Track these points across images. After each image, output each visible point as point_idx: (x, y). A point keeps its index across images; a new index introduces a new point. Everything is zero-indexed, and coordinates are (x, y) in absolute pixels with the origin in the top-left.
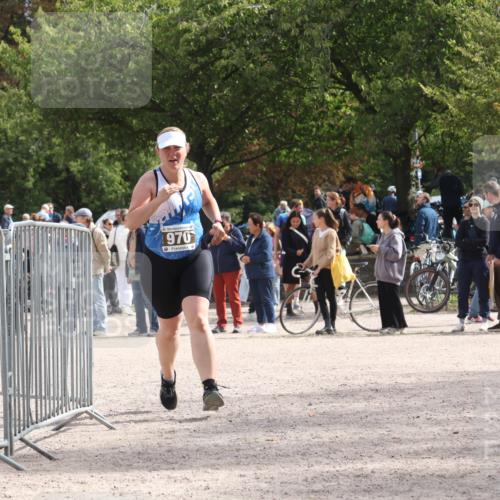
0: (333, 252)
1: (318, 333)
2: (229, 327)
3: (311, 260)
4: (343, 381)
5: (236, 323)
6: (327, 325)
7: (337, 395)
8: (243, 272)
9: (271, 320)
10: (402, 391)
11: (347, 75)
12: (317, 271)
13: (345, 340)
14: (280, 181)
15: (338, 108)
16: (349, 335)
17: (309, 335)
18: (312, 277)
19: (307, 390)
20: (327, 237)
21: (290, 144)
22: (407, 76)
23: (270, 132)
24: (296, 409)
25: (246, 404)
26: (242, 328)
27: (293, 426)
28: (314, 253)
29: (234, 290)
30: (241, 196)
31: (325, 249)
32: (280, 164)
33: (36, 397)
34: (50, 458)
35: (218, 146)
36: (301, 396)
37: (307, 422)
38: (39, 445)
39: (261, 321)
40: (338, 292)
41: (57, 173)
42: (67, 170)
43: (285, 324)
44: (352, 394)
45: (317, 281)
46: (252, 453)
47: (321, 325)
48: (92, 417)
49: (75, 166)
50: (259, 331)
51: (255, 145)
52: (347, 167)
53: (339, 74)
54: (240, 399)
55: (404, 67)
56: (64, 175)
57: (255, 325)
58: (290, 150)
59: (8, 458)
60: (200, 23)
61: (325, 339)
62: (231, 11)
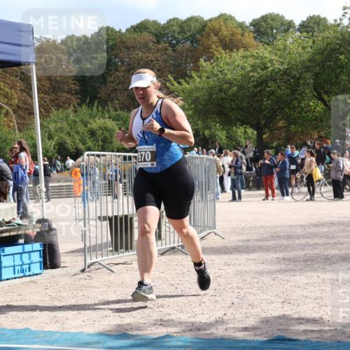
0: (313, 167)
1: (307, 200)
2: (270, 198)
3: (304, 171)
4: (318, 220)
5: (273, 196)
6: (311, 197)
7: (316, 225)
8: (275, 175)
9: (287, 195)
10: (343, 224)
11: (319, 94)
12: (307, 175)
13: (319, 203)
14: (291, 138)
15: (315, 108)
16: (321, 201)
17: (303, 201)
18: (305, 178)
19: (303, 223)
20: (311, 161)
21: (295, 122)
22: (345, 94)
23: (287, 118)
24: (299, 231)
25: (279, 229)
26: (276, 198)
27: (298, 238)
28: (305, 167)
29: (272, 183)
30: (275, 144)
31: (310, 166)
32: (291, 131)
35: (265, 124)
36: (301, 226)
37: (303, 237)
39: (283, 195)
40: (315, 183)
41: (200, 136)
42: (204, 134)
43: (294, 197)
44: (322, 225)
45: (306, 179)
47: (308, 197)
48: (215, 234)
49: (207, 133)
50: (282, 199)
51: (281, 124)
52: (319, 132)
53: (316, 94)
54: (276, 227)
55: (344, 90)
56: (202, 136)
57: (281, 197)
58: (295, 125)
59: (183, 250)
60: (258, 73)
61: (311, 203)
62: (271, 68)
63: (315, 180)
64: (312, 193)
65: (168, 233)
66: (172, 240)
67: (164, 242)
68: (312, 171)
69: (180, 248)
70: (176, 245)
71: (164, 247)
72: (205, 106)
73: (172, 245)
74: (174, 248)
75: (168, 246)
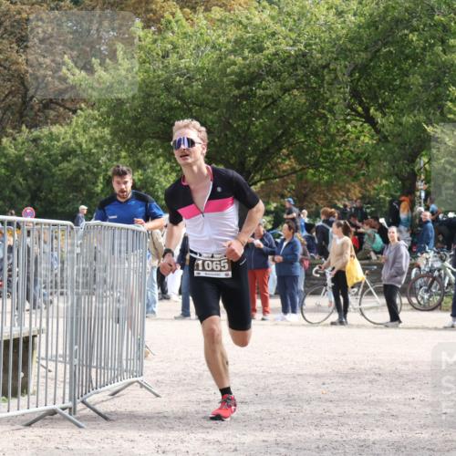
0: (348, 257)
1: (333, 324)
3: (329, 263)
4: (352, 365)
5: (265, 312)
6: (340, 317)
7: (346, 376)
9: (294, 311)
10: (401, 376)
11: (366, 110)
12: (334, 272)
13: (355, 331)
14: (305, 196)
15: (358, 138)
16: (358, 326)
17: (325, 325)
18: (329, 277)
19: (321, 371)
20: (343, 244)
21: (316, 165)
22: (416, 112)
23: (299, 154)
24: (312, 387)
25: (271, 381)
27: (309, 402)
29: (264, 284)
30: (272, 207)
31: (341, 254)
32: (307, 182)
33: (96, 367)
34: (106, 419)
35: (256, 163)
36: (316, 376)
37: (320, 399)
38: (97, 407)
39: (285, 311)
40: (350, 290)
43: (306, 315)
44: (359, 376)
45: (333, 280)
46: (273, 422)
47: (335, 317)
48: (142, 386)
50: (283, 319)
52: (363, 186)
54: (265, 377)
55: (414, 105)
58: (317, 169)
59: (72, 418)
60: (245, 59)
61: (339, 329)
62: (272, 50)
63: (350, 284)
64: (343, 309)
65: (42, 380)
66: (51, 397)
67: (33, 398)
68: (345, 265)
69: (66, 413)
70: (58, 406)
71: (33, 409)
72: (136, 120)
73: (50, 406)
74: (53, 413)
75: (42, 408)
